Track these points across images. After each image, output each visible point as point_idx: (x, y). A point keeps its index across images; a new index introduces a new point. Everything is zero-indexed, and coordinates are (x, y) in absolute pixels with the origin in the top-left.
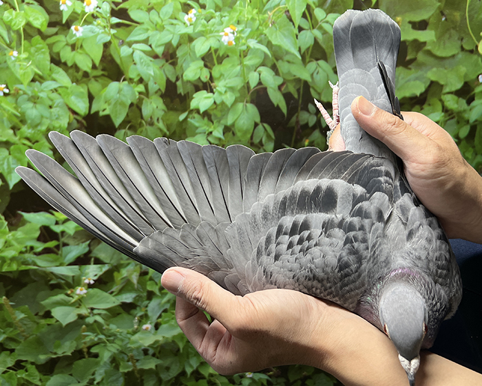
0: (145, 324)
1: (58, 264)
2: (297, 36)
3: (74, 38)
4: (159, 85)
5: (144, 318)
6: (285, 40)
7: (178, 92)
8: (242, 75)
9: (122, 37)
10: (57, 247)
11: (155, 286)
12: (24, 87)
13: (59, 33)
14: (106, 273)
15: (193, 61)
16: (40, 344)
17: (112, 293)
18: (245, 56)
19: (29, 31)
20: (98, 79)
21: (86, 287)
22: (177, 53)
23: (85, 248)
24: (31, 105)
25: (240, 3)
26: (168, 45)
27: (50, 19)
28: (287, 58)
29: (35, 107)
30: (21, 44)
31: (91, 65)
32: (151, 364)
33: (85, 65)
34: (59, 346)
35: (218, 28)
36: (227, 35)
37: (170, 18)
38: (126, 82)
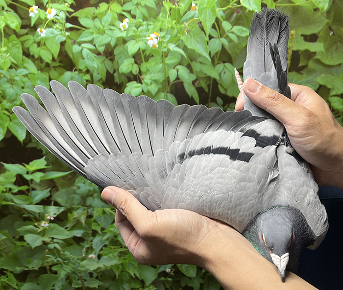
0: (91, 254)
1: (28, 203)
2: (208, 43)
3: (39, 38)
4: (101, 75)
5: (90, 249)
6: (198, 45)
7: (115, 82)
8: (164, 71)
9: (74, 38)
10: (28, 190)
11: (98, 227)
12: (4, 72)
13: (28, 33)
14: (62, 213)
15: (127, 58)
16: (16, 259)
17: (66, 228)
18: (166, 57)
19: (8, 31)
20: (56, 69)
21: (49, 221)
22: (114, 51)
23: (47, 193)
24: (9, 85)
25: (162, 15)
26: (108, 45)
27: (22, 22)
28: (199, 59)
29: (12, 87)
30: (2, 41)
31: (51, 58)
32: (95, 284)
33: (47, 58)
34: (29, 262)
35: (145, 33)
36: (152, 39)
37: (109, 25)
38: (77, 72)
